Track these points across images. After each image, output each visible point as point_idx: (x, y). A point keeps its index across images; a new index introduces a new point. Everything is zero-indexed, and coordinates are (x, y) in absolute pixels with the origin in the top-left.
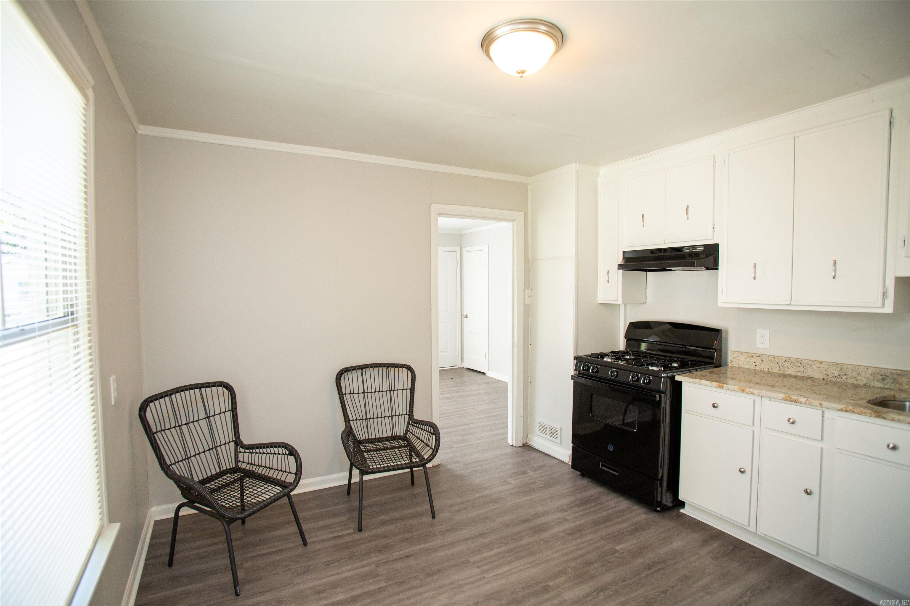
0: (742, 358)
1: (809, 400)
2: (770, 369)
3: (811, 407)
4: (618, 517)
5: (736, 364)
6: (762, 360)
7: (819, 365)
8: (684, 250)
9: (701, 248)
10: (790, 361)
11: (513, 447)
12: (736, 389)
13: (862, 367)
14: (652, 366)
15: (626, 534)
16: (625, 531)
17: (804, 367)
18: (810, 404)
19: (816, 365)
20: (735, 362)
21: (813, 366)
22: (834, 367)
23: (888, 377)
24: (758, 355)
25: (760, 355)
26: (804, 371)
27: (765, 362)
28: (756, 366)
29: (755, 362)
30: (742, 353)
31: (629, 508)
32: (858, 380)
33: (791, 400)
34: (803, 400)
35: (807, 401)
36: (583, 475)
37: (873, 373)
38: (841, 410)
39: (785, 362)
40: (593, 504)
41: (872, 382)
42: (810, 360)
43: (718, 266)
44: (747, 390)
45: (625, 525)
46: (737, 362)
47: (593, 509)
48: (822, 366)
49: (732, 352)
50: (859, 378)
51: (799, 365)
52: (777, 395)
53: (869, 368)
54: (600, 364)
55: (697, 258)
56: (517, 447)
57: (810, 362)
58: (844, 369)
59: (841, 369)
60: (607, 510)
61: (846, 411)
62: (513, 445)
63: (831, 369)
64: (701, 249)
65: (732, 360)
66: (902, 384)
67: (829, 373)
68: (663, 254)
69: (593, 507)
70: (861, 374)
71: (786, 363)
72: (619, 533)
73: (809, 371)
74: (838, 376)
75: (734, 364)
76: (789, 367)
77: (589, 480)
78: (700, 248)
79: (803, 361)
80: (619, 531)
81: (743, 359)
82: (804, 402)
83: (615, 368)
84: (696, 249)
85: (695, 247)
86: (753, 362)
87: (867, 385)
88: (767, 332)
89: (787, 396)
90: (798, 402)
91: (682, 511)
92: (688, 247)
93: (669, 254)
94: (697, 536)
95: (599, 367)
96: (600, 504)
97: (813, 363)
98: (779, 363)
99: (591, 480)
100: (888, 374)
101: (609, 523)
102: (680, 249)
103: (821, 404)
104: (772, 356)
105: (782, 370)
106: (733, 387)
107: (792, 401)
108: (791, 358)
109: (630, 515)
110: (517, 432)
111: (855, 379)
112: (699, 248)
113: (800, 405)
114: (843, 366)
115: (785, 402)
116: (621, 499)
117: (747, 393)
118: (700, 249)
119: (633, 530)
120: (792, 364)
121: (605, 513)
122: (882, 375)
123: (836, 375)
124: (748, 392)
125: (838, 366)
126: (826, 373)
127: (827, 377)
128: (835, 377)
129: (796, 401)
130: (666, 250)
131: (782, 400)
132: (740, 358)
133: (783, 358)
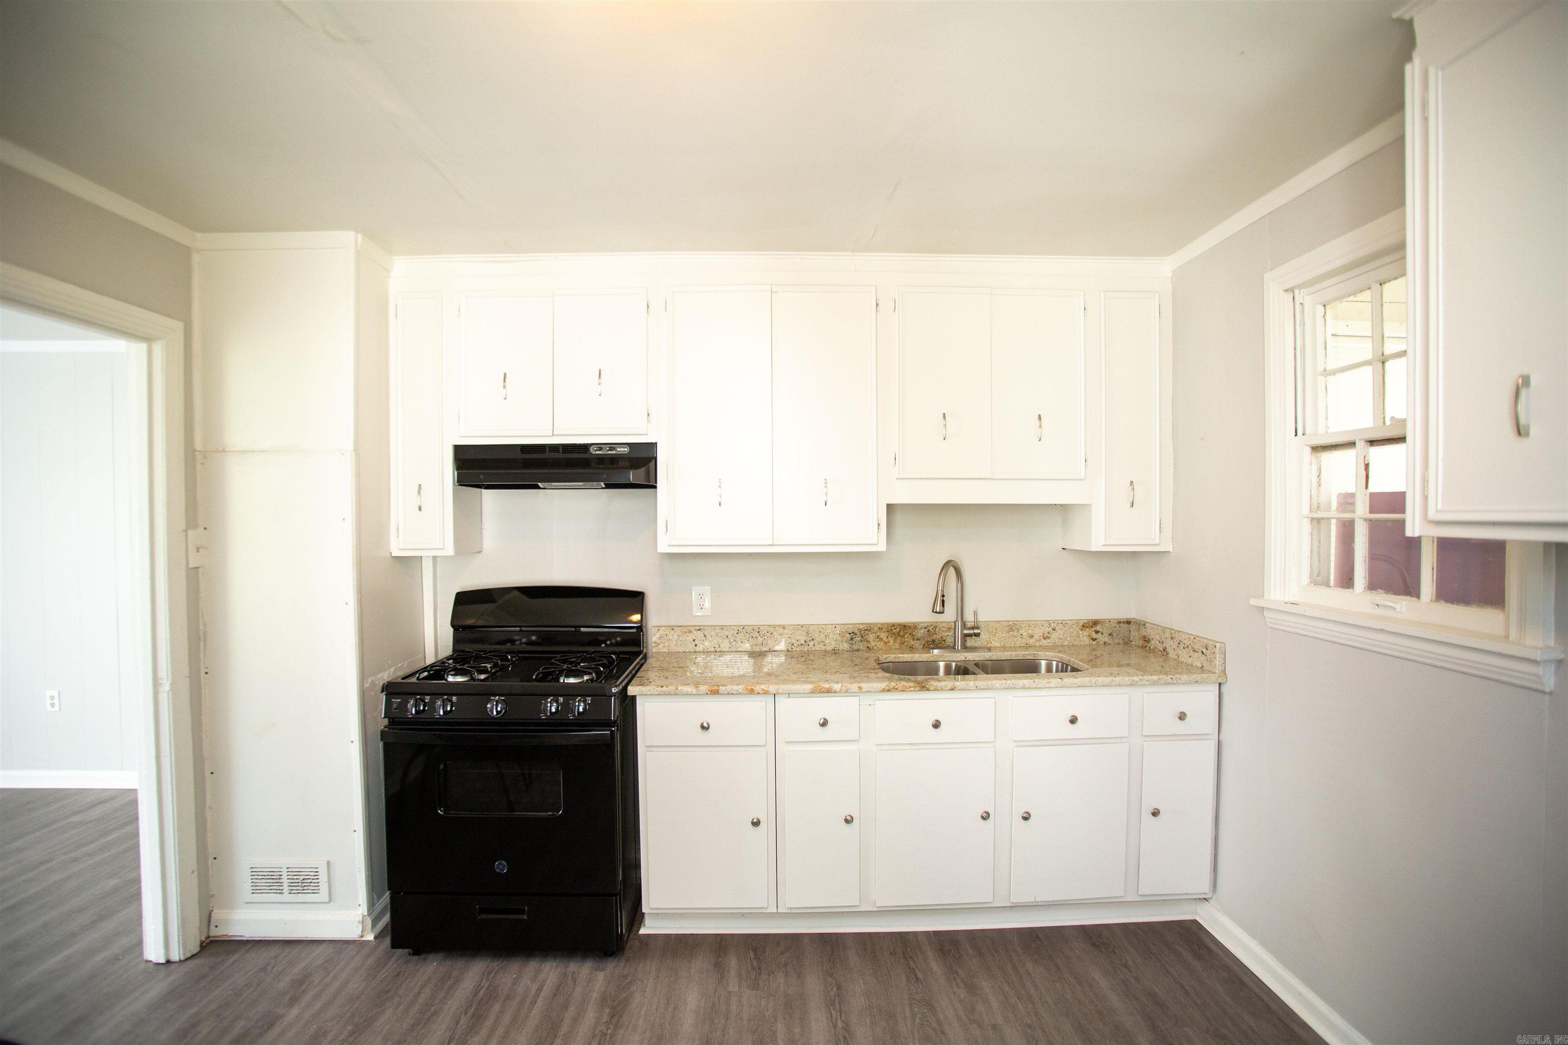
0: (673, 636)
1: (844, 685)
2: (717, 646)
3: (848, 694)
4: (565, 1007)
5: (664, 647)
6: (705, 636)
7: (781, 630)
8: (592, 450)
9: (624, 449)
10: (744, 630)
11: (173, 966)
12: (740, 691)
13: (830, 626)
14: (567, 676)
15: (609, 1031)
16: (604, 1028)
17: (764, 637)
18: (847, 691)
19: (778, 631)
20: (662, 645)
21: (775, 633)
22: (800, 631)
23: (856, 634)
24: (698, 628)
25: (702, 628)
26: (763, 644)
27: (708, 637)
28: (696, 645)
29: (694, 640)
30: (672, 628)
31: (565, 975)
32: (826, 644)
33: (823, 690)
34: (837, 687)
35: (843, 688)
36: (417, 952)
37: (841, 633)
38: (883, 690)
39: (738, 633)
40: (497, 1007)
41: (841, 644)
42: (770, 626)
43: (656, 483)
44: (758, 688)
45: (590, 1016)
46: (666, 644)
47: (507, 1019)
48: (786, 631)
49: (657, 629)
50: (827, 641)
51: (757, 635)
52: (802, 687)
53: (836, 626)
54: (455, 692)
55: (615, 466)
56: (187, 959)
57: (771, 629)
58: (810, 632)
59: (807, 633)
60: (534, 1003)
61: (889, 691)
62: (168, 962)
63: (795, 635)
64: (625, 451)
65: (658, 641)
66: (869, 642)
67: (794, 641)
68: (548, 455)
69: (501, 1012)
70: (829, 635)
71: (739, 635)
72: (598, 1038)
73: (769, 642)
74: (804, 643)
75: (662, 648)
76: (744, 641)
77: (440, 956)
78: (622, 449)
79: (762, 628)
80: (594, 1036)
81: (676, 637)
82: (838, 690)
83: (500, 695)
84: (613, 449)
85: (612, 446)
86: (692, 640)
87: (836, 649)
88: (706, 590)
89: (816, 685)
90: (831, 692)
91: (643, 931)
92: (600, 446)
93: (560, 455)
94: (700, 964)
95: (454, 699)
96: (509, 997)
97: (774, 629)
98: (729, 636)
99: (443, 954)
100: (856, 631)
101: (563, 1030)
102: (585, 448)
103: (860, 688)
104: (719, 627)
105: (734, 646)
106: (735, 687)
107: (824, 692)
108: (745, 626)
109: (579, 990)
110: (183, 918)
111: (823, 644)
112: (620, 448)
113: (836, 694)
114: (809, 628)
115: (816, 695)
116: (533, 965)
117: (758, 693)
118: (622, 451)
119: (612, 1016)
120: (748, 635)
121: (536, 1012)
122: (850, 634)
123: (803, 642)
124: (760, 692)
125: (804, 628)
126: (790, 641)
127: (793, 647)
128: (801, 645)
129: (829, 691)
130: (554, 448)
131: (810, 693)
132: (671, 637)
133: (735, 628)
